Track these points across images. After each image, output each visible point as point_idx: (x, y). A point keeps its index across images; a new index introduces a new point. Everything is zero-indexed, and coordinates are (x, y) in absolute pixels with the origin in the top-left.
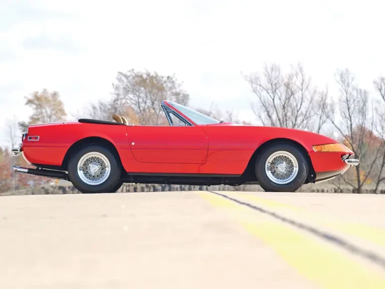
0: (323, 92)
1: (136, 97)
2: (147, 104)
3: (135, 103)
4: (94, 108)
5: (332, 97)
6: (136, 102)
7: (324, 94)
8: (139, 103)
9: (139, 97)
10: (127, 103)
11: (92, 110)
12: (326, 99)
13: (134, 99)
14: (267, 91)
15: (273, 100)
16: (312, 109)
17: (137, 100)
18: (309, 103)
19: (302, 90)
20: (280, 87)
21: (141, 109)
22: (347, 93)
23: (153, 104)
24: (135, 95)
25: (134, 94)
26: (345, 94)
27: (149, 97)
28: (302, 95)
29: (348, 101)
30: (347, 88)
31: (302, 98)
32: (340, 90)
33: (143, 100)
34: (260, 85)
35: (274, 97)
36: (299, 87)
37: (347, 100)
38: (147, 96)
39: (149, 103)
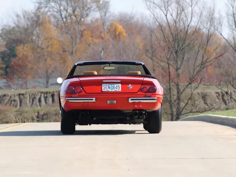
0: (210, 8)
1: (58, 6)
2: (69, 11)
3: (57, 11)
4: (18, 16)
5: (219, 12)
6: (58, 9)
7: (212, 9)
8: (60, 11)
9: (60, 5)
10: (50, 11)
11: (15, 18)
12: (213, 14)
13: (56, 7)
14: (160, 8)
15: (166, 16)
16: (201, 23)
17: (58, 8)
18: (199, 18)
19: (192, 6)
20: (171, 4)
21: (63, 16)
22: (233, 8)
23: (74, 11)
24: (57, 4)
25: (55, 2)
26: (232, 9)
27: (70, 5)
28: (192, 10)
29: (234, 15)
30: (233, 3)
31: (192, 13)
32: (227, 5)
33: (64, 8)
34: (154, 3)
35: (167, 13)
36: (189, 4)
37: (233, 13)
38: (68, 4)
39: (70, 10)
